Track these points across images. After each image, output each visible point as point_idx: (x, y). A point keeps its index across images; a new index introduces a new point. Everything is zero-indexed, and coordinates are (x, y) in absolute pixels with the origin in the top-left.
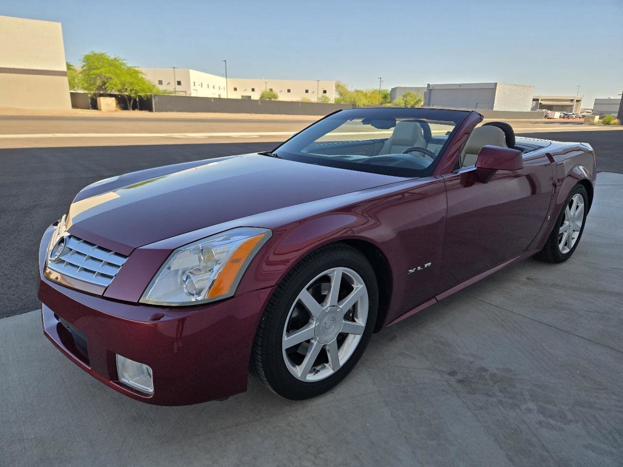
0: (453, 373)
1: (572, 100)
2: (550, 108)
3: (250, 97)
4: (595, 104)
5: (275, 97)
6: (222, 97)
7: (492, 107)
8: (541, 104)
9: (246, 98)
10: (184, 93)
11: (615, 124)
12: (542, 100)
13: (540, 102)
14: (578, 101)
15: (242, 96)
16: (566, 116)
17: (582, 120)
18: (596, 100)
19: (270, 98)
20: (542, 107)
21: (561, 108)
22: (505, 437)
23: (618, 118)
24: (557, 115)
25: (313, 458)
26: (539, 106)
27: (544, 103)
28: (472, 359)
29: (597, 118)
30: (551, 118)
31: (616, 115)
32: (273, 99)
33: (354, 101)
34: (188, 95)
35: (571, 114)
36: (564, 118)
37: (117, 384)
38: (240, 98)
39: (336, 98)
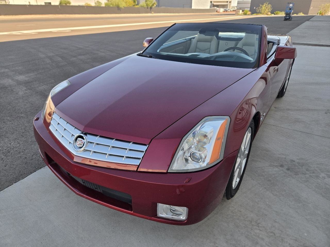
0: (282, 166)
1: (227, 2)
2: (218, 6)
3: (50, 3)
4: (238, 3)
5: (70, 3)
6: (31, 4)
7: (191, 7)
8: (213, 4)
9: (48, 4)
10: (5, 2)
11: (249, 14)
12: (214, 2)
13: (213, 3)
14: (230, 2)
15: (45, 3)
16: (226, 11)
17: (234, 13)
18: (238, 1)
19: (66, 4)
20: (214, 6)
21: (223, 6)
22: (325, 194)
23: (250, 11)
24: (222, 10)
25: (257, 228)
26: (212, 6)
27: (215, 4)
28: (284, 157)
29: (241, 11)
30: (219, 12)
31: (249, 9)
32: (68, 5)
33: (118, 5)
34: (8, 3)
35: (228, 9)
36: (224, 11)
37: (157, 218)
38: (44, 4)
39: (105, 2)
